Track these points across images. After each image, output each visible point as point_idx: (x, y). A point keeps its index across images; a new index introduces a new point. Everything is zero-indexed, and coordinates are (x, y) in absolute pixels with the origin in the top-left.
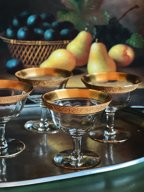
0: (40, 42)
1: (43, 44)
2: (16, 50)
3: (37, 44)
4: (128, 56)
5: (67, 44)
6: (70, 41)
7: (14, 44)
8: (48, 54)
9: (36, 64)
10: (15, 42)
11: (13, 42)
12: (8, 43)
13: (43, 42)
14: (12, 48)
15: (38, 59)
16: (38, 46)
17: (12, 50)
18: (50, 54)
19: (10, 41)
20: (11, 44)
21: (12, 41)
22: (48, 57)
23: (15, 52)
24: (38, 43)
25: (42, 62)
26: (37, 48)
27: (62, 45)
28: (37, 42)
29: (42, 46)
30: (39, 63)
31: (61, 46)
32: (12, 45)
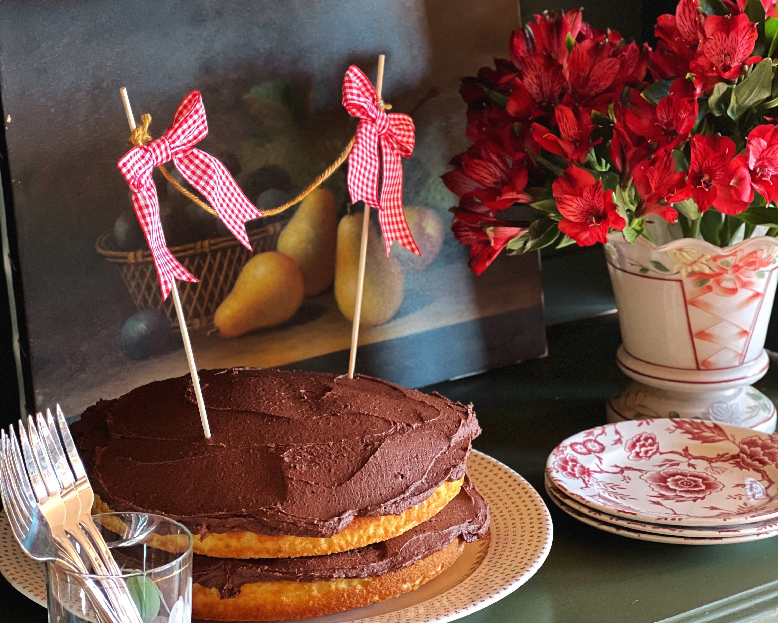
0: (206, 243)
1: (214, 248)
2: (146, 280)
3: (199, 251)
4: (429, 236)
5: (276, 235)
6: (283, 222)
7: (137, 264)
8: (231, 274)
9: (202, 311)
10: (140, 260)
11: (135, 257)
12: (121, 265)
13: (212, 242)
14: (133, 277)
15: (207, 297)
16: (203, 256)
17: (133, 284)
18: (236, 276)
19: (126, 258)
20: (129, 266)
21: (131, 255)
22: (232, 285)
23: (143, 287)
24: (202, 247)
25: (218, 305)
26: (201, 261)
27: (265, 239)
28: (199, 244)
29: (214, 253)
30: (212, 309)
31: (261, 242)
32: (132, 268)
